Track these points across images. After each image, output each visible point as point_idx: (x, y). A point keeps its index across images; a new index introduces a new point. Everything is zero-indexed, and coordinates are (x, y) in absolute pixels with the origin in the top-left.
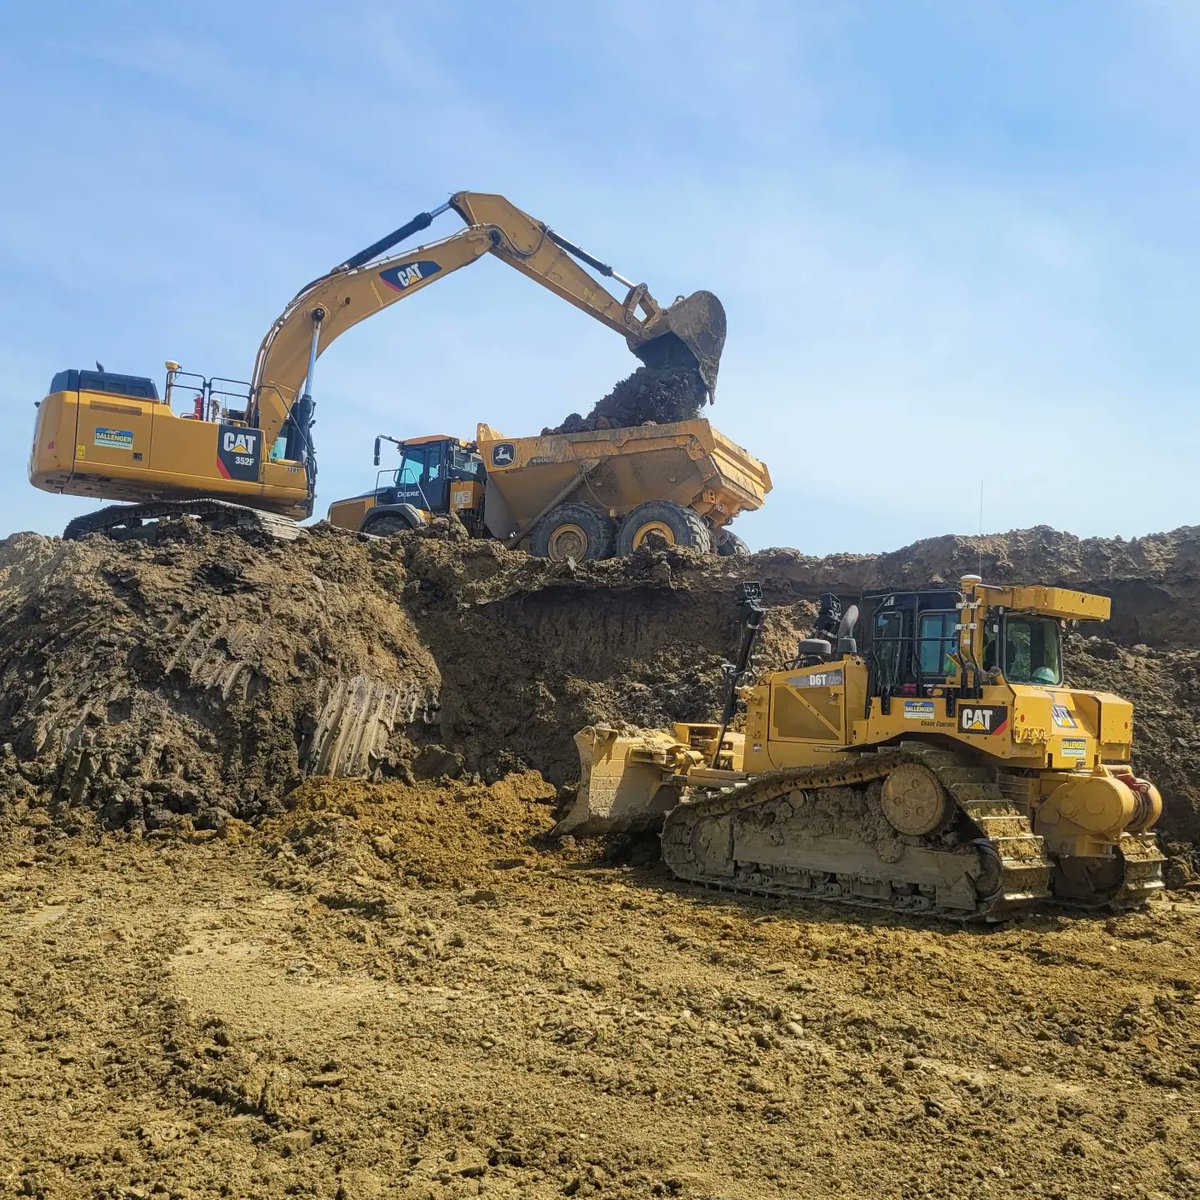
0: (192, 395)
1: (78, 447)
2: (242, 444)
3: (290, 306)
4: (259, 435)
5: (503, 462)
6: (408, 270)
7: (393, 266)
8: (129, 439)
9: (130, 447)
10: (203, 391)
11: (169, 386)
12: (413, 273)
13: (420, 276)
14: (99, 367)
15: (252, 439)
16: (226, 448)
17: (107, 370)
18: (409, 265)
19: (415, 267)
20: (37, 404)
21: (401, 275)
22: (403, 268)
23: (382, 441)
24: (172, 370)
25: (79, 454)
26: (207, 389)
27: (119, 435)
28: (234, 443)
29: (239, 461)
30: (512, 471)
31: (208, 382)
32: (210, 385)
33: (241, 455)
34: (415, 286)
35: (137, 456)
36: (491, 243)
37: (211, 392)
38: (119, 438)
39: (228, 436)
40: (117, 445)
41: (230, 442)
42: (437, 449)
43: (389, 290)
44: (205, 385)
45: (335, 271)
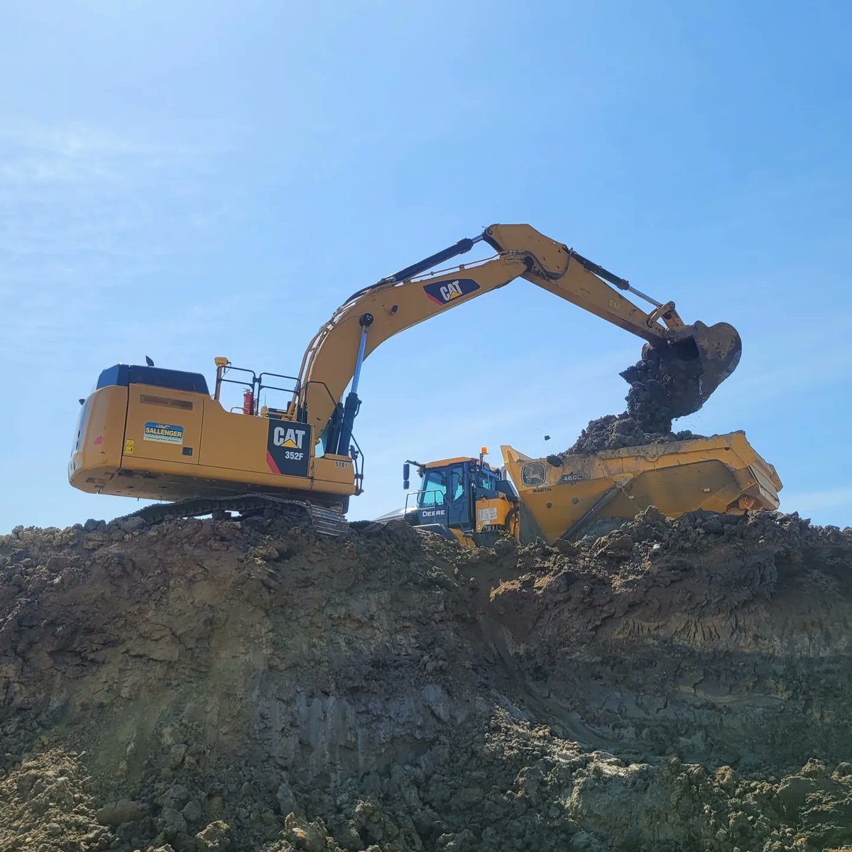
0: (242, 390)
1: (127, 442)
2: (290, 439)
3: (339, 311)
4: (307, 429)
5: (534, 481)
6: (450, 286)
7: (436, 282)
8: (179, 434)
9: (180, 442)
10: (252, 386)
11: (219, 380)
12: (454, 289)
13: (461, 292)
14: (149, 361)
15: (301, 433)
16: (276, 443)
17: (157, 365)
18: (451, 282)
19: (456, 283)
20: (82, 401)
21: (443, 289)
22: (445, 284)
23: (411, 465)
24: (222, 364)
25: (128, 451)
26: (257, 385)
27: (168, 429)
28: (284, 437)
29: (289, 455)
30: (542, 490)
31: (257, 377)
32: (259, 380)
33: (290, 449)
34: (455, 301)
35: (187, 451)
36: (525, 267)
37: (261, 387)
38: (168, 433)
39: (278, 430)
40: (166, 440)
41: (280, 437)
42: (459, 471)
43: (432, 303)
44: (255, 380)
45: (384, 282)
